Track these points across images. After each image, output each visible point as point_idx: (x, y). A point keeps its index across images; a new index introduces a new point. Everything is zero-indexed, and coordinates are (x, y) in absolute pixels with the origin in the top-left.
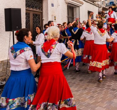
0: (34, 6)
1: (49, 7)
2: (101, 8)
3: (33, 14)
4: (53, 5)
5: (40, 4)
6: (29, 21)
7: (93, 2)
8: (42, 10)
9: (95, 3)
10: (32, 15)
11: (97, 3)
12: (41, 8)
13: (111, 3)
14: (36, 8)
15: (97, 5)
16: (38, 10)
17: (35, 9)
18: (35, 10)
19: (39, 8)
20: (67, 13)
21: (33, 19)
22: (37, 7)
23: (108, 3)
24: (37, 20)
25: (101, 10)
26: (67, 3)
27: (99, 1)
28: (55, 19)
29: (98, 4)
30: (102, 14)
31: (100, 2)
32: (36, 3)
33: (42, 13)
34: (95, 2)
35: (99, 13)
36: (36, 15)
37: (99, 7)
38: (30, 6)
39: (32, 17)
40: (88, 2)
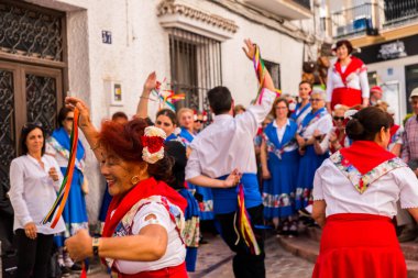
0: (29, 45)
1: (90, 45)
2: (315, 48)
3: (27, 76)
4: (107, 38)
5: (53, 34)
6: (13, 106)
7: (281, 23)
8: (63, 57)
9: (286, 24)
10: (24, 80)
11: (295, 24)
12: (59, 49)
13: (357, 24)
14: (39, 49)
15: (298, 35)
16: (47, 60)
17: (35, 55)
18: (34, 57)
19: (53, 52)
20: (169, 68)
21: (29, 96)
22: (44, 47)
23: (348, 26)
24: (44, 98)
25: (314, 54)
26: (167, 28)
27: (307, 18)
28: (119, 97)
29: (302, 31)
30: (317, 73)
31: (311, 21)
32: (37, 32)
33: (64, 71)
34: (289, 19)
35: (307, 68)
36: (41, 80)
37: (305, 42)
38: (14, 42)
39: (24, 89)
40: (260, 23)
